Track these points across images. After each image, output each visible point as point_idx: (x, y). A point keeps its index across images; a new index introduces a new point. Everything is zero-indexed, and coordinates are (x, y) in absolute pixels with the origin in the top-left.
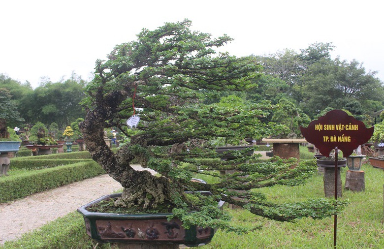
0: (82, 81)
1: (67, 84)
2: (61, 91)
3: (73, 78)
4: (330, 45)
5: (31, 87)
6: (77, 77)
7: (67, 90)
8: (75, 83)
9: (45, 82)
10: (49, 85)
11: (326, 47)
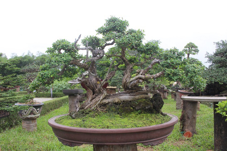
0: (33, 56)
1: (25, 57)
2: (22, 61)
3: (28, 54)
4: (159, 41)
5: (7, 58)
6: (31, 54)
7: (25, 60)
8: (29, 56)
9: (14, 56)
10: (16, 57)
11: (157, 42)
